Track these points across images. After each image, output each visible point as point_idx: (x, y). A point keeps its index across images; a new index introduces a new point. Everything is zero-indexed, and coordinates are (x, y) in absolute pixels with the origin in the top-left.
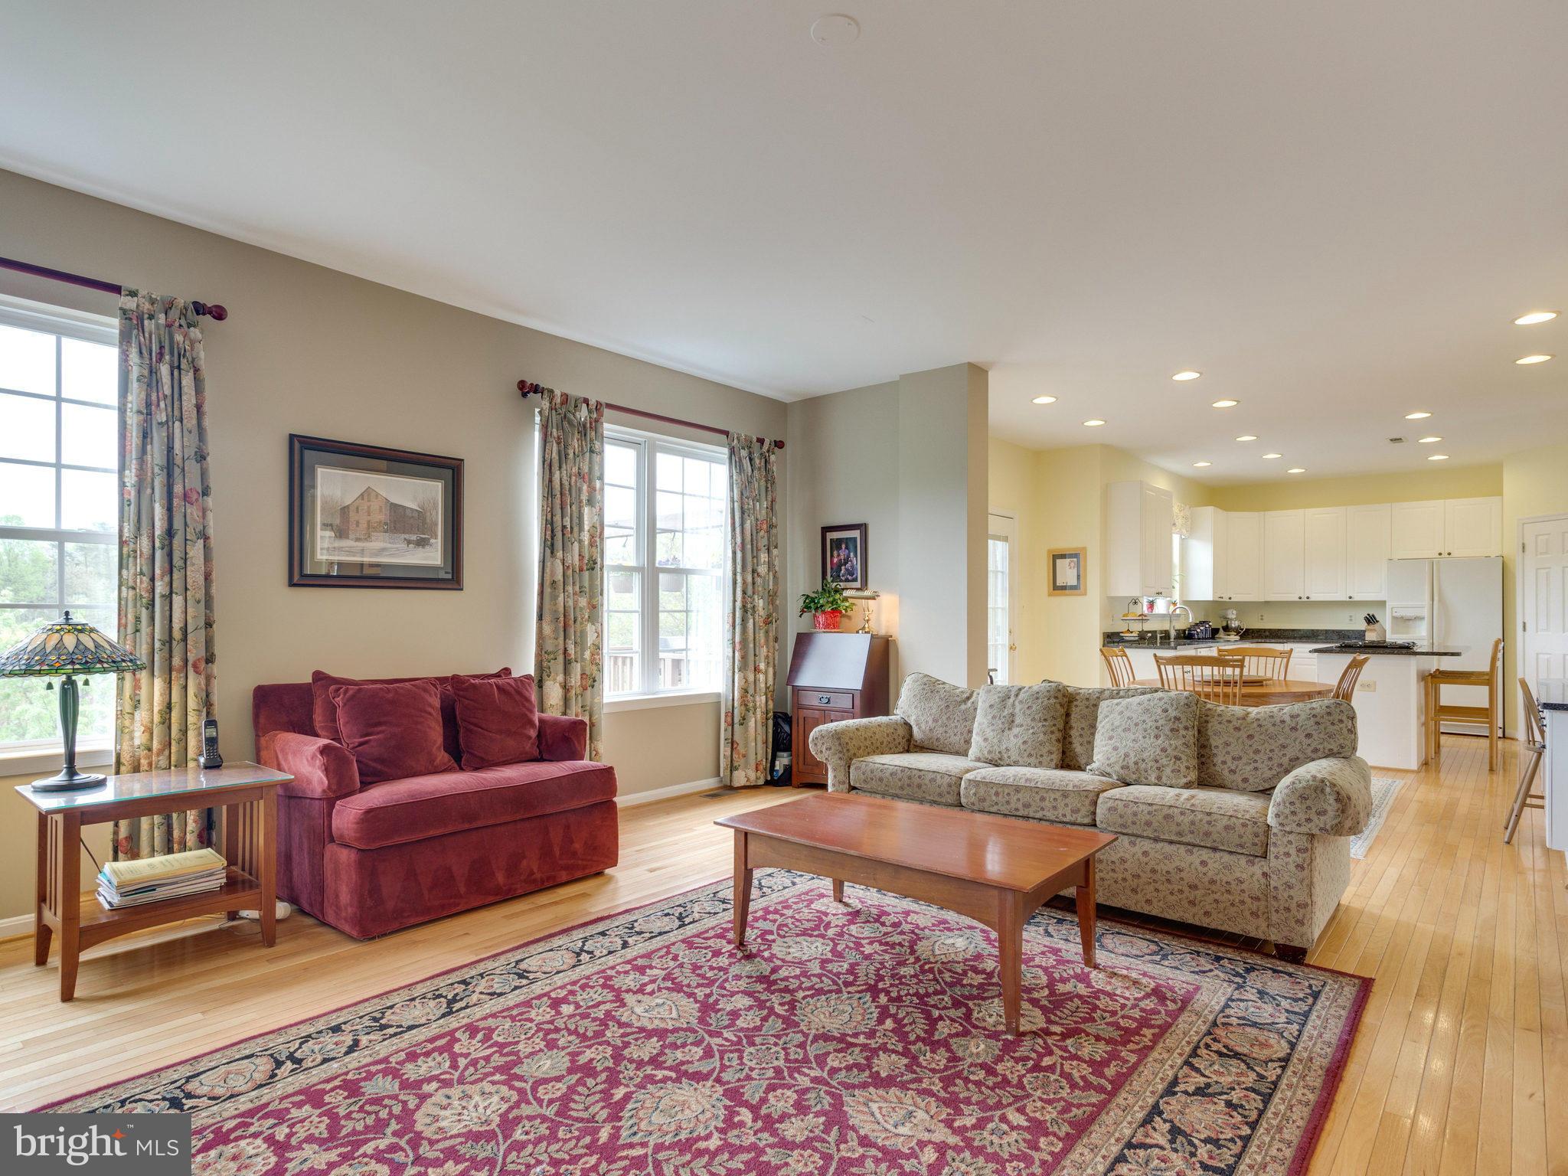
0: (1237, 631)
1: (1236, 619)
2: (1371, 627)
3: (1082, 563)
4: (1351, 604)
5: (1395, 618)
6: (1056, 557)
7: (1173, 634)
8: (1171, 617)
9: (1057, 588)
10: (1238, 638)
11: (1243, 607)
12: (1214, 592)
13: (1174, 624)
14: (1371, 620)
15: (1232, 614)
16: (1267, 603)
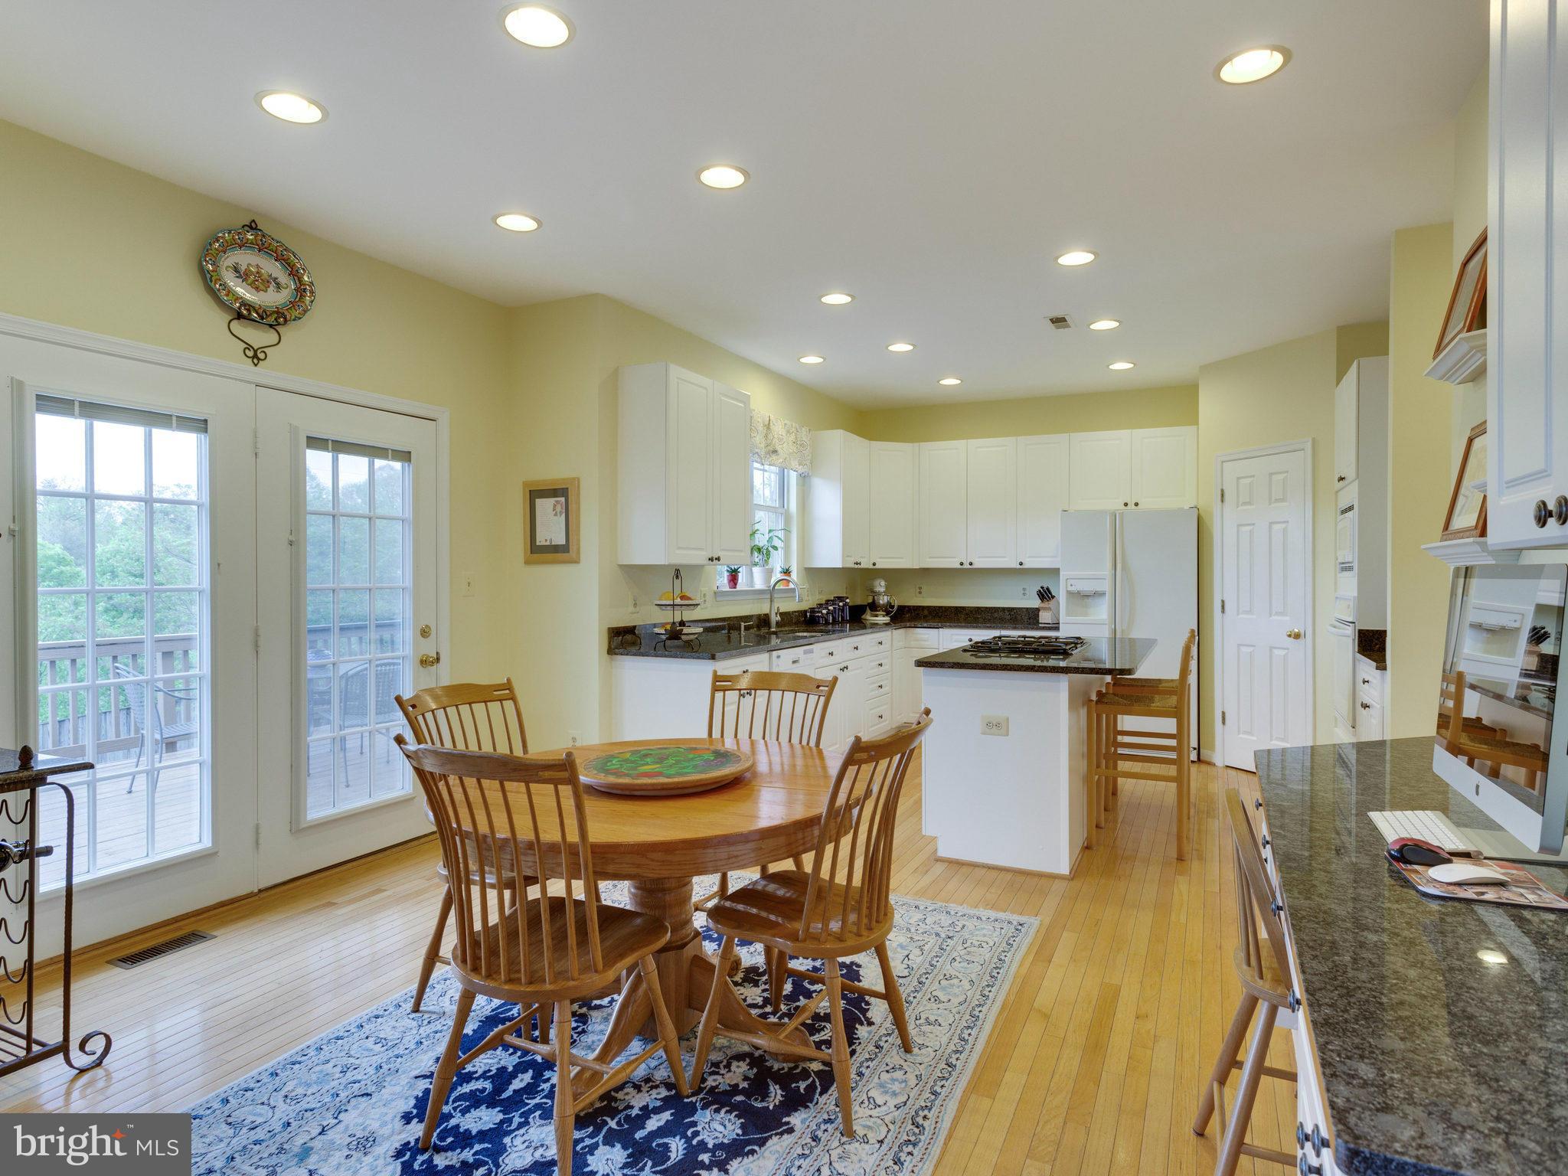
0: (888, 609)
1: (886, 593)
2: (1045, 605)
3: (572, 507)
4: (1020, 572)
5: (1069, 593)
6: (535, 494)
7: (775, 619)
8: (771, 593)
9: (539, 552)
10: (887, 619)
11: (895, 576)
12: (845, 555)
13: (776, 605)
14: (1045, 595)
15: (880, 586)
16: (926, 572)
